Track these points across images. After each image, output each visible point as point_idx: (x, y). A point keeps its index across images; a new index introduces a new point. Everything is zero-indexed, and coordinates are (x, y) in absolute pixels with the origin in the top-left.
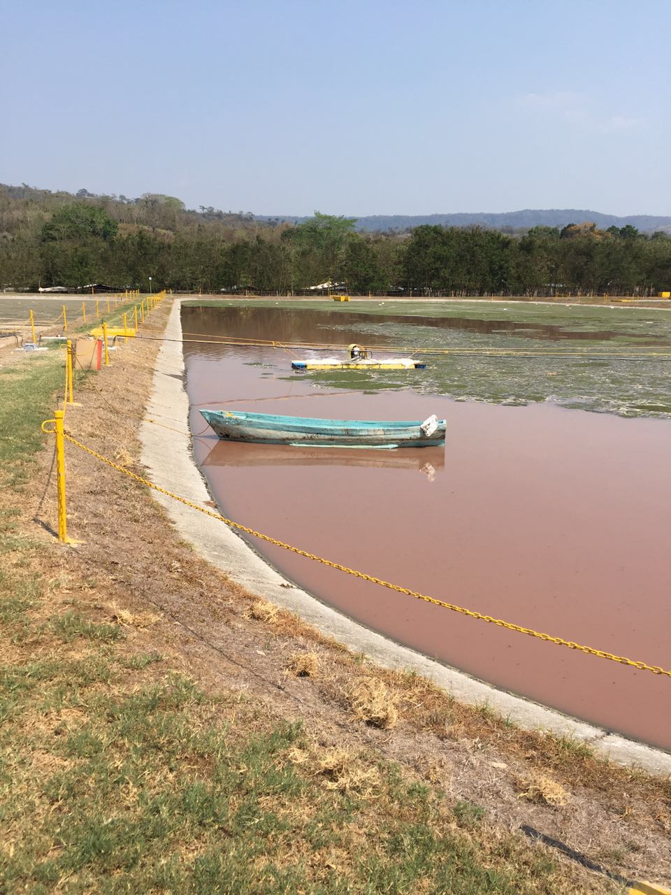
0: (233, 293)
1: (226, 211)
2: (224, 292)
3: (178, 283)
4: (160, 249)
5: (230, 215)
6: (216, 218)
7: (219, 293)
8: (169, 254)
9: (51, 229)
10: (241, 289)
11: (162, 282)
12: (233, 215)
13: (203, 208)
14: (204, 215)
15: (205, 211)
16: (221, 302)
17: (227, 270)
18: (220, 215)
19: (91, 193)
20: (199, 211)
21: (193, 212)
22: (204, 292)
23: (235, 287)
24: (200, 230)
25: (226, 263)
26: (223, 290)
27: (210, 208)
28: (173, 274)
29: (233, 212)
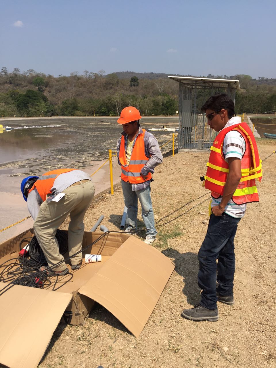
0: (270, 113)
1: (270, 78)
2: (266, 113)
3: (248, 110)
4: (243, 98)
5: (272, 80)
6: (265, 81)
7: (264, 114)
8: (246, 100)
9: (201, 92)
10: (273, 112)
11: (242, 110)
12: (273, 80)
13: (260, 78)
14: (259, 81)
15: (260, 79)
16: (265, 117)
17: (268, 105)
18: (267, 80)
19: (213, 75)
20: (258, 79)
21: (255, 80)
22: (258, 114)
23: (271, 111)
24: (258, 88)
25: (268, 102)
26: (266, 112)
27: (263, 77)
28: (247, 107)
29: (273, 78)
